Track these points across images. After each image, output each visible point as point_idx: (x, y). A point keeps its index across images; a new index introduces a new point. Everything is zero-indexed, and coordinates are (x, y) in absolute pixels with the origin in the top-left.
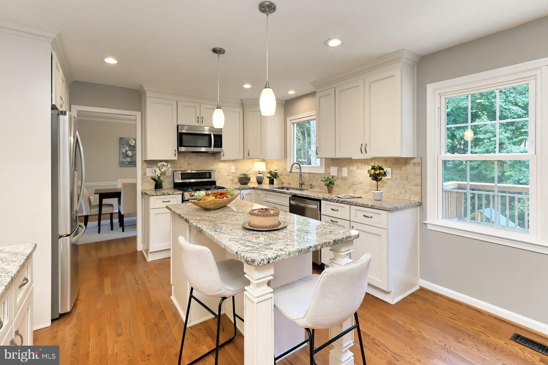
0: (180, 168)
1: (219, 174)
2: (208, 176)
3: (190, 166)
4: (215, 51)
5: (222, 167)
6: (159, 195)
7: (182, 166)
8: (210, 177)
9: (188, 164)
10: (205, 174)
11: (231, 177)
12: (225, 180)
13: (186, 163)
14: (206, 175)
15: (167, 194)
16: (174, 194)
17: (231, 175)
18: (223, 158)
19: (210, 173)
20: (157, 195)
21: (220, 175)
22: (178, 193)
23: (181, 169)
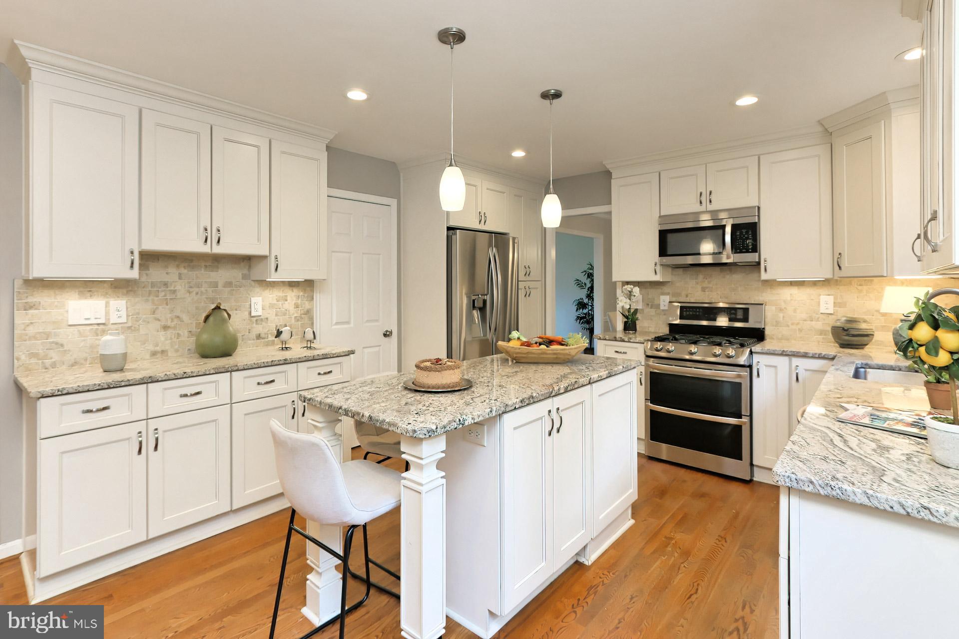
0: (687, 296)
1: (781, 315)
2: (740, 315)
3: (707, 293)
4: (545, 96)
5: (789, 299)
6: (609, 340)
7: (691, 294)
8: (745, 319)
9: (703, 290)
10: (733, 312)
11: (819, 325)
12: (800, 330)
13: (699, 287)
14: (735, 314)
15: (619, 339)
16: (631, 341)
17: (818, 320)
18: (764, 276)
19: (746, 311)
20: (605, 339)
21: (783, 317)
22: (637, 341)
23: (688, 298)
